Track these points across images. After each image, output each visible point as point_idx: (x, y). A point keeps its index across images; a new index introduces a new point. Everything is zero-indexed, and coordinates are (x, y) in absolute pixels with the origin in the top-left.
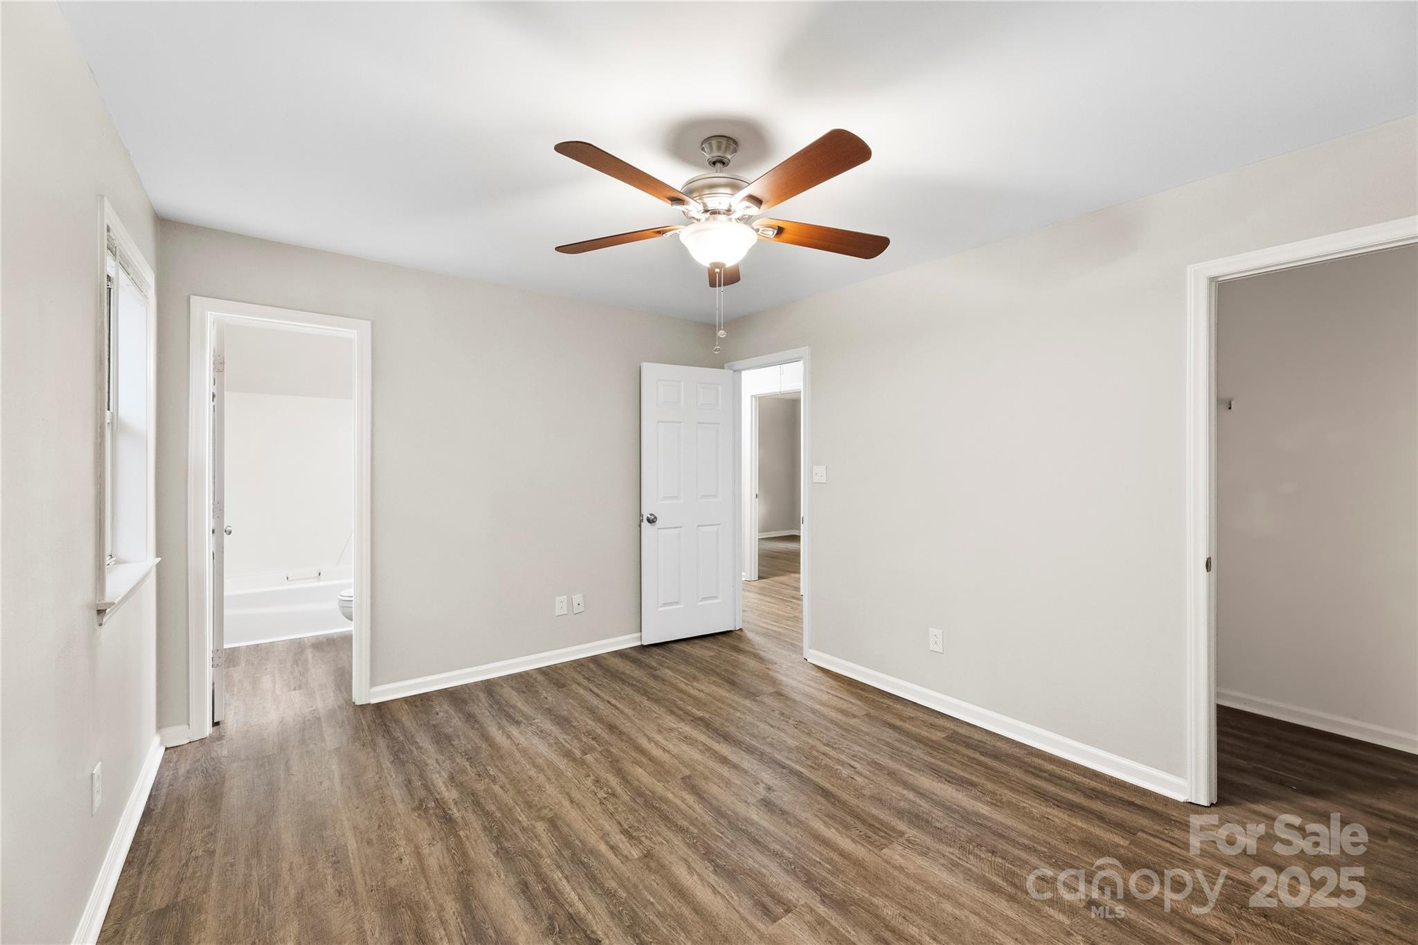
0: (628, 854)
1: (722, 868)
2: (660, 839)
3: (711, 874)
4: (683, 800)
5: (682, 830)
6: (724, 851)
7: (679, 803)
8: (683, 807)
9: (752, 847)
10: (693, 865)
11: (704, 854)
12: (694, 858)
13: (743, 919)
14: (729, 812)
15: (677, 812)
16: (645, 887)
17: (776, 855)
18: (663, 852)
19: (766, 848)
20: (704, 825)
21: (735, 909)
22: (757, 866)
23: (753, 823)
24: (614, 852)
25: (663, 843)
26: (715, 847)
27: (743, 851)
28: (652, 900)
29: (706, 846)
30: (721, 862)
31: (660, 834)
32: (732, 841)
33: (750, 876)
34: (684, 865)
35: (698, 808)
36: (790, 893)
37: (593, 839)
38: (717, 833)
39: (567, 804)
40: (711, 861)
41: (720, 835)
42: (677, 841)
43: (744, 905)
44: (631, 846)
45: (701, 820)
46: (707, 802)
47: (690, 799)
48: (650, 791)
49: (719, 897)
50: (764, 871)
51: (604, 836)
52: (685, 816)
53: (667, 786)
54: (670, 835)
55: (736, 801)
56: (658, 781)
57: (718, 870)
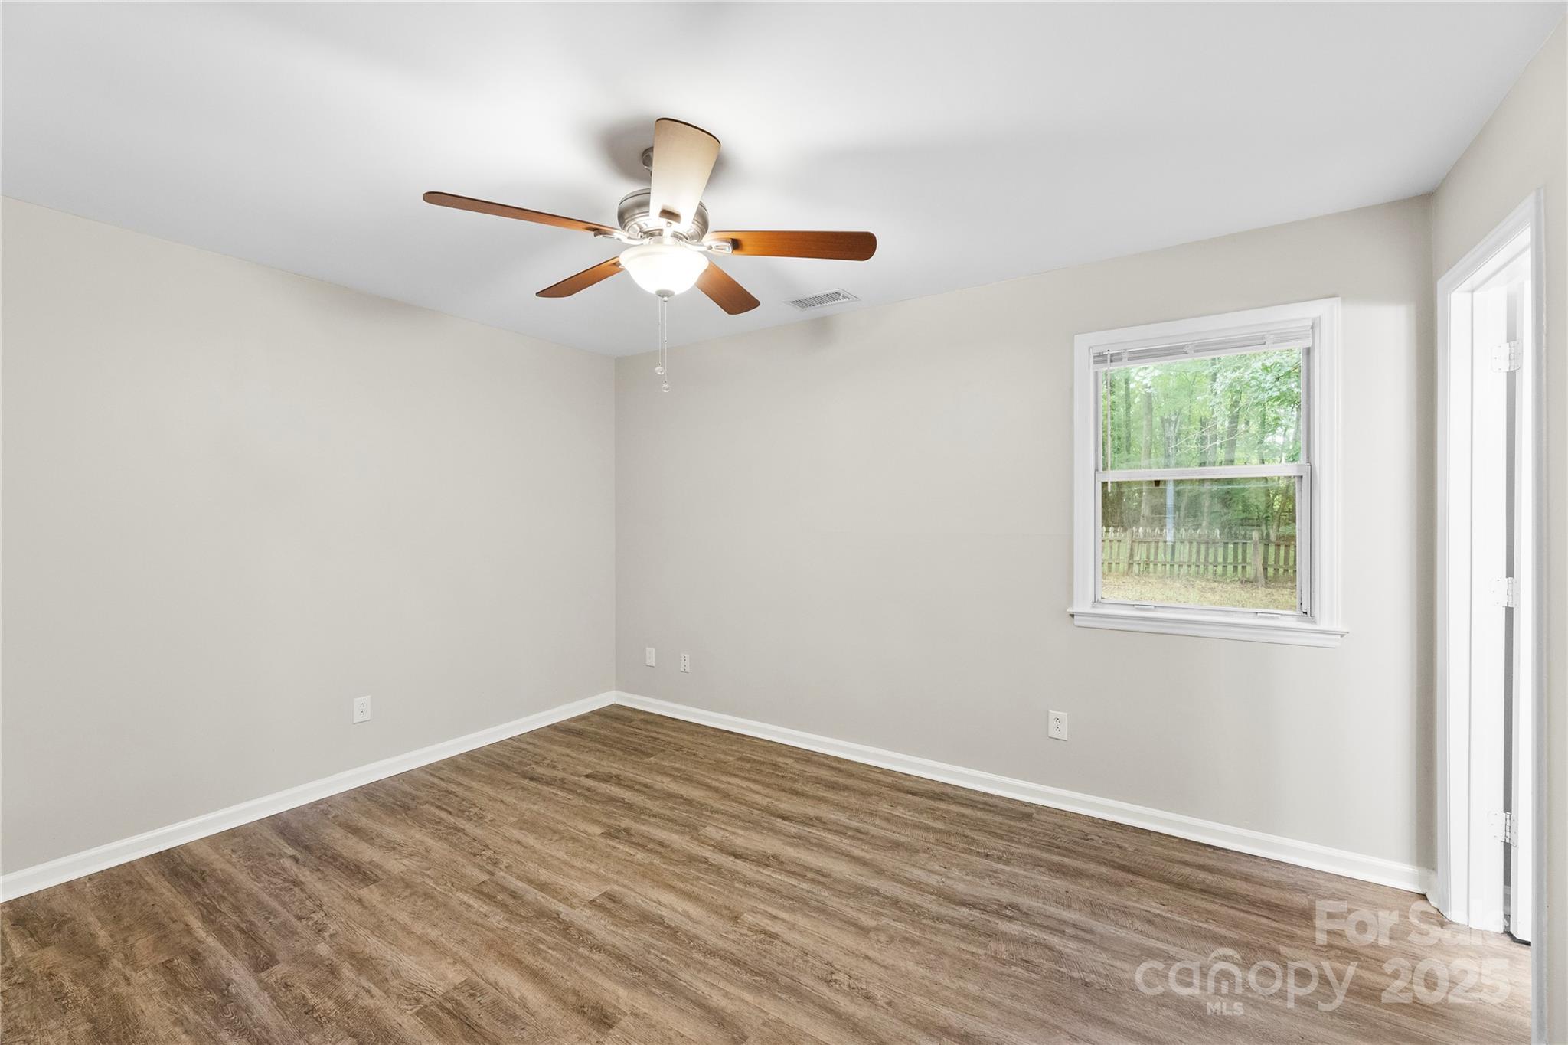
0: (755, 916)
1: (654, 922)
2: (730, 936)
3: (666, 915)
4: (726, 995)
5: (712, 953)
6: (657, 939)
7: (731, 989)
8: (722, 984)
9: (625, 950)
10: (685, 919)
11: (678, 932)
12: (687, 926)
13: (631, 889)
14: (658, 992)
15: (727, 975)
16: (721, 893)
17: (597, 948)
18: (722, 925)
19: (608, 953)
20: (688, 966)
21: (639, 894)
22: (619, 931)
23: (625, 982)
24: (770, 914)
25: (726, 933)
26: (667, 942)
27: (636, 944)
28: (712, 886)
29: (678, 941)
30: (657, 928)
31: (734, 942)
32: (649, 953)
33: (627, 921)
34: (695, 918)
35: (702, 988)
36: (588, 915)
37: (802, 921)
38: (669, 959)
39: (872, 954)
40: (669, 927)
41: (664, 957)
42: (712, 940)
43: (631, 898)
44: (757, 923)
45: (692, 971)
46: (692, 1001)
47: (717, 1000)
48: (780, 998)
49: (655, 899)
50: (613, 928)
51: (792, 927)
52: (713, 970)
53: (762, 1015)
54: (721, 944)
55: (651, 1013)
56: (779, 1021)
57: (661, 921)
